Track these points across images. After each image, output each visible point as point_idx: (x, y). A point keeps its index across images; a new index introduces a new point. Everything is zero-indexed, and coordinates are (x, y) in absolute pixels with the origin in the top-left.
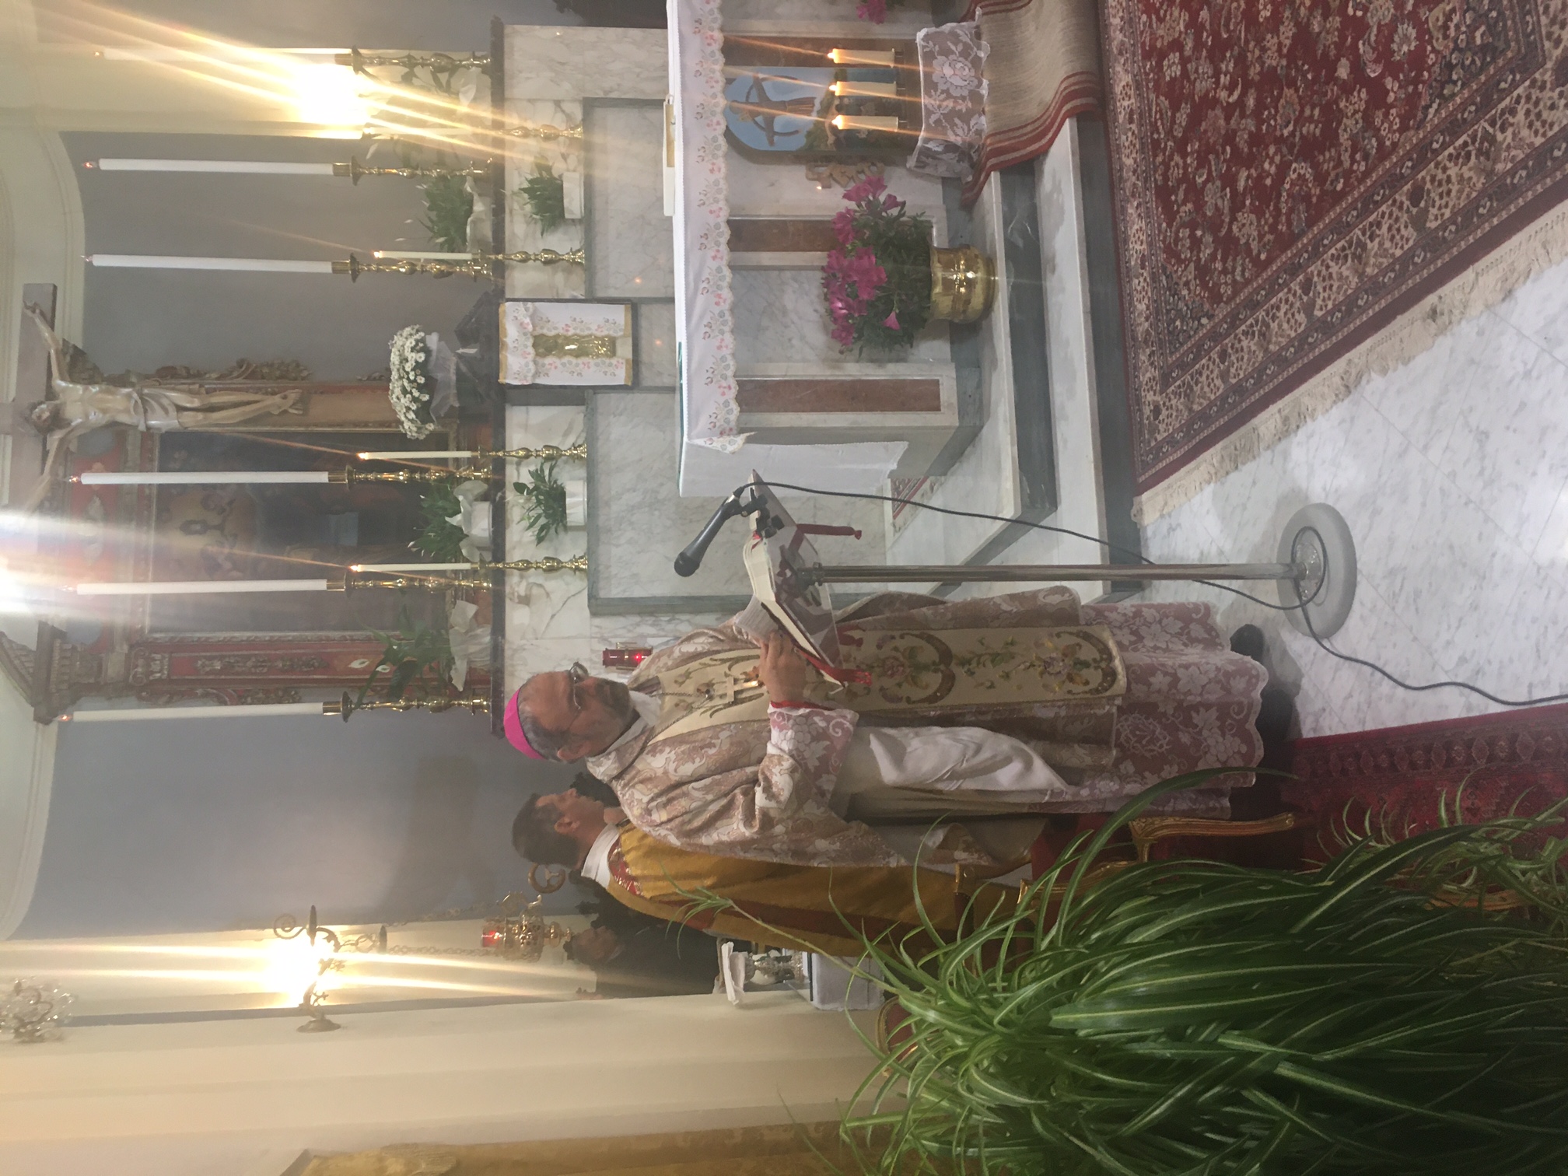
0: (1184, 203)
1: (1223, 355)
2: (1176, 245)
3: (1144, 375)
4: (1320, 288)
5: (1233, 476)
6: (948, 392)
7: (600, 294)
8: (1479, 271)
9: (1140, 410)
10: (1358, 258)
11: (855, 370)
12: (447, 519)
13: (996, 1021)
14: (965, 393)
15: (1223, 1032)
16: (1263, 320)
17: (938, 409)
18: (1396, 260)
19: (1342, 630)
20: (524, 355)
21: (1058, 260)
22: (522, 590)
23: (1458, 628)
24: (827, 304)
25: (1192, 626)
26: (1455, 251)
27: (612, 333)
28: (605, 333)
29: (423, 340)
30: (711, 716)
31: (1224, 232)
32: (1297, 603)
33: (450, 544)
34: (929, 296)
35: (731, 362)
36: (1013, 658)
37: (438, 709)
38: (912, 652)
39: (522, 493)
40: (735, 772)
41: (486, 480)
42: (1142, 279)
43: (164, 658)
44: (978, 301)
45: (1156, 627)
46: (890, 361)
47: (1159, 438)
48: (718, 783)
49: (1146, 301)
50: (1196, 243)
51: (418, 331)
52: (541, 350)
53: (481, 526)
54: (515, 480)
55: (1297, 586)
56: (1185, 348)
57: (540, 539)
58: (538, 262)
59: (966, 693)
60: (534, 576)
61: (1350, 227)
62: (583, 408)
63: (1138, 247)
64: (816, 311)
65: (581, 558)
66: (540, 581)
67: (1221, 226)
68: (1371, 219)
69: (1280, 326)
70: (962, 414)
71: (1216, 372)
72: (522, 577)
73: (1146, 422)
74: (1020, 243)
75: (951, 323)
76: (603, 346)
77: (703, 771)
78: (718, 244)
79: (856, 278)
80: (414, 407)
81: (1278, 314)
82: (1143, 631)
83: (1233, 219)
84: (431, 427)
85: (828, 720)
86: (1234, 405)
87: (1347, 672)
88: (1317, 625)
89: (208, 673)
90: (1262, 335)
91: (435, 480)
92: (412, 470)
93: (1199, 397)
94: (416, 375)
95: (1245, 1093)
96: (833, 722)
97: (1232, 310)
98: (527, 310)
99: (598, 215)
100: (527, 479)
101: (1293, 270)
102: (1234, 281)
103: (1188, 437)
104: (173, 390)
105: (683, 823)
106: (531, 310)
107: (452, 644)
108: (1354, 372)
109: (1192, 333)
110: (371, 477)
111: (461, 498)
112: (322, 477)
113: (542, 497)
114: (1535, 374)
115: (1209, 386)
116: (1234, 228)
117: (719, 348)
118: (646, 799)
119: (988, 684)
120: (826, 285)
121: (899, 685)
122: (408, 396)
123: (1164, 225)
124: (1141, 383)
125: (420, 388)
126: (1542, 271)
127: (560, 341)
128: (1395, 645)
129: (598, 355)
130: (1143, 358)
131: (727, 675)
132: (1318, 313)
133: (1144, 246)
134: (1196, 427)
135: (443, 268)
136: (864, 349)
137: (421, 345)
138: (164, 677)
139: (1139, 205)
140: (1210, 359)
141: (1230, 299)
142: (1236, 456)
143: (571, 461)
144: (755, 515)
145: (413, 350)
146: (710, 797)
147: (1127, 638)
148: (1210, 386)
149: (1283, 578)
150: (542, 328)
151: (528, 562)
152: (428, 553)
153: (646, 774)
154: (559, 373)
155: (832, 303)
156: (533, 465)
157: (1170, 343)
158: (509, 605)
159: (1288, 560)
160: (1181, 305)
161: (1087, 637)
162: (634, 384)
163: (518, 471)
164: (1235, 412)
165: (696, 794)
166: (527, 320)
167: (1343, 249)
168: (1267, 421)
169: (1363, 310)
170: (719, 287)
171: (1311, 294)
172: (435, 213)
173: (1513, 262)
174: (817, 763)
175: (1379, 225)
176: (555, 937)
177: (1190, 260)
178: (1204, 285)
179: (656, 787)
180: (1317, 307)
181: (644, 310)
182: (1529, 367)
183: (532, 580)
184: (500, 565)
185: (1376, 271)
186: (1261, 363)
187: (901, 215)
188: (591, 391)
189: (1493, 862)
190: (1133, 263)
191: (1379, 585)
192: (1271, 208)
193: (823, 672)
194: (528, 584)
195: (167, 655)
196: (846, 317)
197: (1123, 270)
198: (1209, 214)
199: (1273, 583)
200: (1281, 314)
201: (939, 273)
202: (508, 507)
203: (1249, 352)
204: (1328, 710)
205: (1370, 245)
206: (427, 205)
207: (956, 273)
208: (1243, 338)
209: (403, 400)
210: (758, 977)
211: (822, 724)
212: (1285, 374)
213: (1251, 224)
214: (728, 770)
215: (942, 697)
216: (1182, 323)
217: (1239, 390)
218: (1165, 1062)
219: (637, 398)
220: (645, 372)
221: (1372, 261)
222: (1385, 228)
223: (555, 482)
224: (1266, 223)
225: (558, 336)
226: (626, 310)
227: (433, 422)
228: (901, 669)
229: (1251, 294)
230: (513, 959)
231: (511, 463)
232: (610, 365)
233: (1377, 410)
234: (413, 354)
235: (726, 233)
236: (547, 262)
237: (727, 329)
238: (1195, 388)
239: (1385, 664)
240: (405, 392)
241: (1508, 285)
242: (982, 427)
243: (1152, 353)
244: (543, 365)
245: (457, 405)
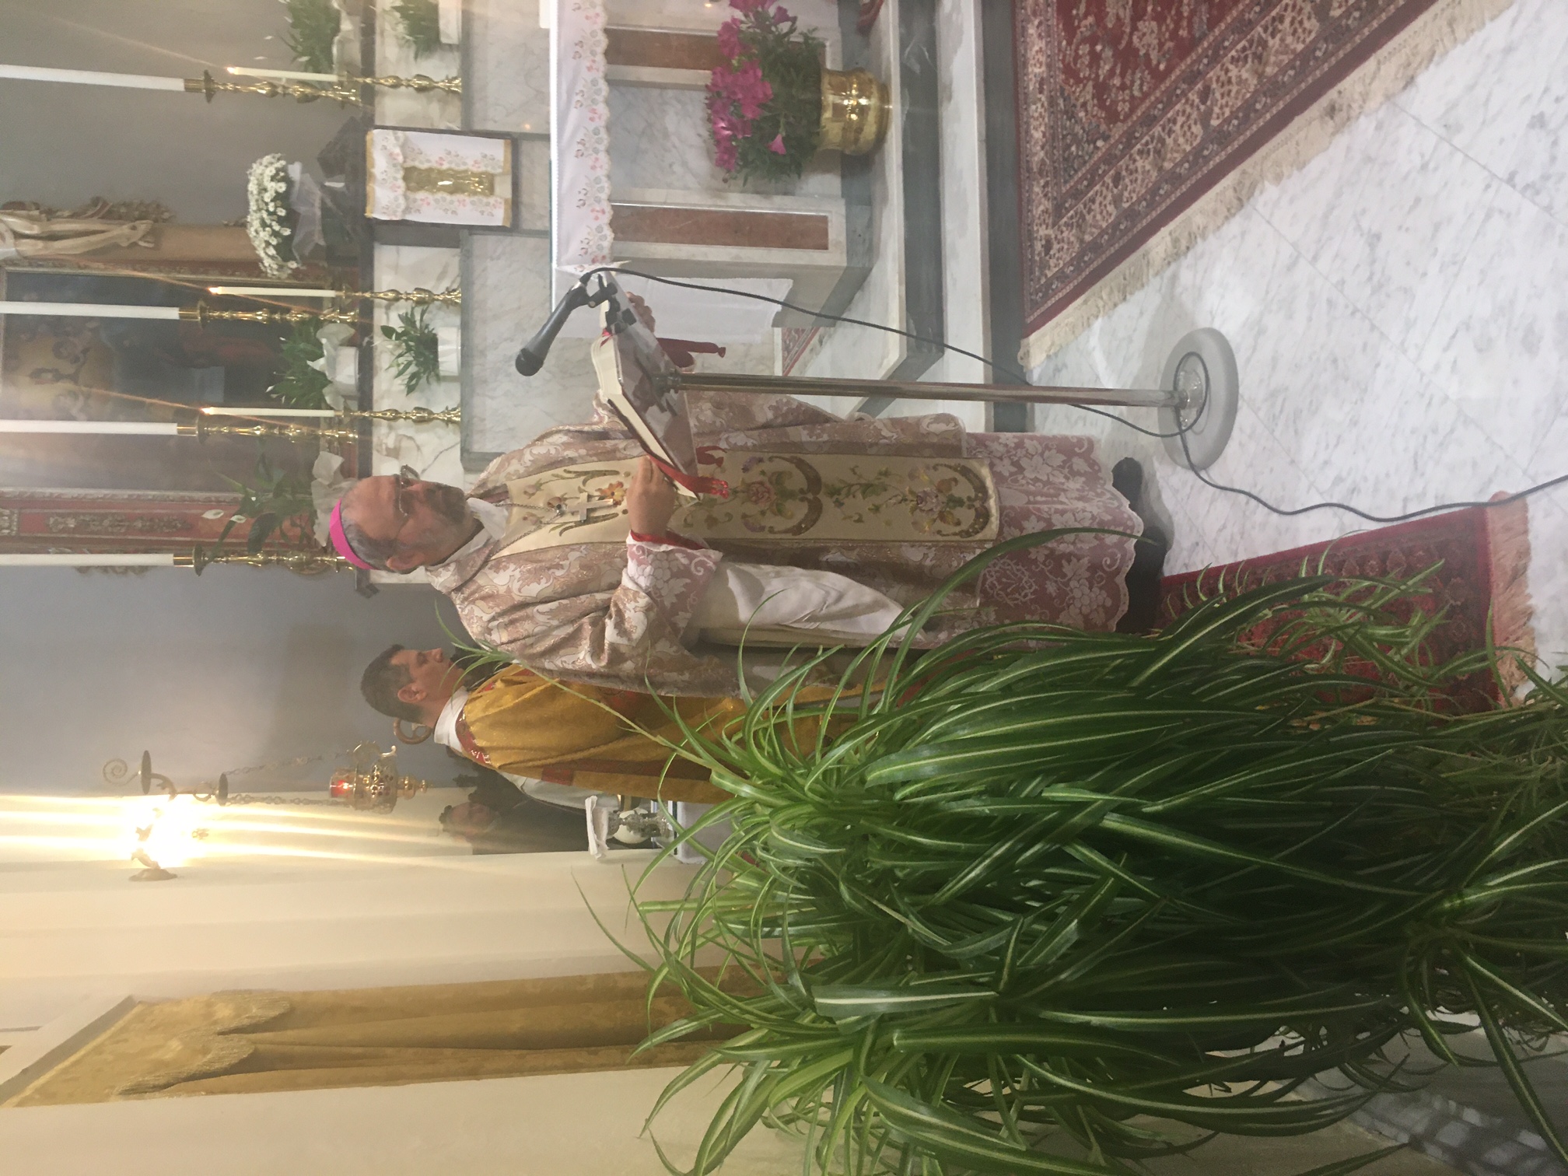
0: (1085, 16)
1: (1117, 179)
2: (1075, 64)
3: (1037, 208)
4: (1218, 95)
5: (1122, 308)
6: (837, 231)
7: (478, 127)
8: (1382, 59)
9: (1032, 246)
10: (1258, 58)
11: (739, 202)
12: (309, 363)
13: (806, 788)
14: (855, 231)
15: (1048, 786)
16: (1160, 136)
17: (825, 248)
18: (1298, 55)
19: (1220, 460)
20: (393, 188)
21: (955, 86)
22: (390, 442)
23: (1336, 446)
24: (710, 126)
25: (1075, 460)
26: (1358, 39)
27: (490, 170)
28: (483, 169)
29: (284, 169)
30: (561, 534)
31: (1124, 42)
32: (1177, 431)
33: (313, 390)
34: (818, 121)
35: (606, 184)
36: (886, 490)
37: (299, 566)
38: (778, 478)
39: (390, 338)
40: (583, 598)
41: (352, 324)
42: (1039, 105)
43: (12, 513)
44: (870, 129)
45: (1037, 459)
46: (777, 193)
47: (1049, 274)
48: (565, 608)
49: (1043, 128)
50: (1095, 58)
51: (279, 159)
52: (412, 184)
53: (346, 372)
54: (384, 323)
55: (1178, 415)
56: (1080, 174)
57: (410, 389)
58: (411, 89)
59: (832, 525)
60: (404, 427)
61: (1251, 25)
62: (458, 250)
63: (1037, 70)
64: (699, 135)
65: (454, 409)
66: (410, 432)
67: (1121, 38)
68: (1274, 13)
69: (1175, 141)
70: (851, 253)
71: (1109, 198)
72: (391, 428)
73: (1037, 258)
74: (917, 68)
75: (843, 155)
76: (480, 183)
77: (549, 592)
78: (593, 53)
79: (740, 96)
80: (274, 242)
81: (1174, 128)
82: (1024, 462)
83: (1134, 28)
84: (293, 265)
85: (691, 558)
86: (1127, 230)
87: (1223, 505)
88: (1195, 457)
89: (61, 531)
90: (1158, 152)
91: (296, 322)
92: (273, 310)
93: (1091, 226)
94: (276, 207)
95: (1069, 850)
96: (697, 560)
97: (1129, 128)
98: (397, 139)
99: (476, 41)
100: (397, 325)
101: (1192, 78)
102: (1132, 97)
103: (1079, 270)
104: (10, 215)
105: (525, 646)
106: (402, 140)
107: (314, 496)
108: (1247, 183)
109: (1087, 158)
110: (226, 315)
111: (324, 341)
112: (173, 313)
113: (412, 343)
114: (1432, 166)
115: (1101, 213)
116: (1135, 39)
117: (593, 168)
118: (486, 618)
119: (857, 517)
120: (710, 106)
121: (763, 513)
122: (268, 229)
123: (1064, 43)
124: (1033, 216)
125: (281, 221)
126: (1446, 52)
127: (433, 176)
128: (1272, 470)
129: (475, 193)
130: (1037, 189)
131: (580, 489)
132: (1215, 123)
133: (1044, 68)
134: (1086, 258)
135: (308, 91)
136: (750, 179)
137: (282, 174)
138: (14, 533)
139: (1040, 23)
140: (1103, 185)
141: (1128, 116)
142: (1125, 287)
143: (445, 307)
144: (605, 306)
145: (273, 179)
146: (555, 623)
147: (1005, 468)
148: (1103, 213)
149: (1165, 406)
150: (413, 160)
151: (396, 412)
152: (289, 399)
153: (487, 590)
154: (431, 210)
155: (715, 123)
156: (403, 307)
157: (1065, 170)
158: (376, 457)
159: (1171, 388)
160: (1078, 129)
161: (966, 472)
162: (513, 227)
163: (387, 314)
164: (1126, 239)
165: (541, 618)
166: (397, 150)
167: (1244, 49)
168: (1159, 244)
169: (1260, 114)
170: (594, 101)
171: (1209, 103)
172: (299, 30)
173: (1416, 46)
174: (674, 600)
175: (1281, 19)
176: (409, 789)
177: (1088, 79)
178: (1101, 105)
179: (498, 606)
180: (1214, 116)
181: (525, 146)
182: (1427, 158)
183: (401, 432)
184: (366, 414)
185: (1276, 69)
186: (1155, 184)
187: (792, 30)
188: (466, 232)
189: (1351, 631)
190: (1031, 88)
191: (1259, 409)
192: (1173, 12)
193: (677, 483)
194: (398, 436)
195: (16, 511)
196: (729, 138)
197: (1021, 97)
198: (1110, 25)
199: (1154, 411)
200: (1177, 128)
201: (830, 98)
202: (376, 354)
203: (1143, 173)
204: (1201, 544)
205: (1271, 42)
206: (290, 21)
207: (848, 97)
208: (1138, 158)
209: (262, 234)
210: (623, 834)
211: (684, 561)
212: (1178, 193)
213: (1152, 32)
214: (577, 595)
215: (807, 529)
216: (1077, 148)
217: (1131, 215)
218: (986, 820)
219: (517, 241)
220: (525, 213)
221: (1272, 59)
222: (1287, 21)
223: (427, 326)
224: (1167, 29)
225: (430, 170)
226: (506, 145)
227: (294, 259)
228: (767, 495)
229: (1148, 108)
230: (363, 809)
231: (380, 306)
232: (488, 204)
233: (1268, 222)
234: (273, 184)
235: (603, 42)
236: (421, 89)
237: (602, 147)
238: (1087, 217)
239: (1260, 491)
240: (264, 225)
241: (1410, 72)
242: (871, 270)
243: (1047, 184)
244: (415, 201)
245: (322, 243)
